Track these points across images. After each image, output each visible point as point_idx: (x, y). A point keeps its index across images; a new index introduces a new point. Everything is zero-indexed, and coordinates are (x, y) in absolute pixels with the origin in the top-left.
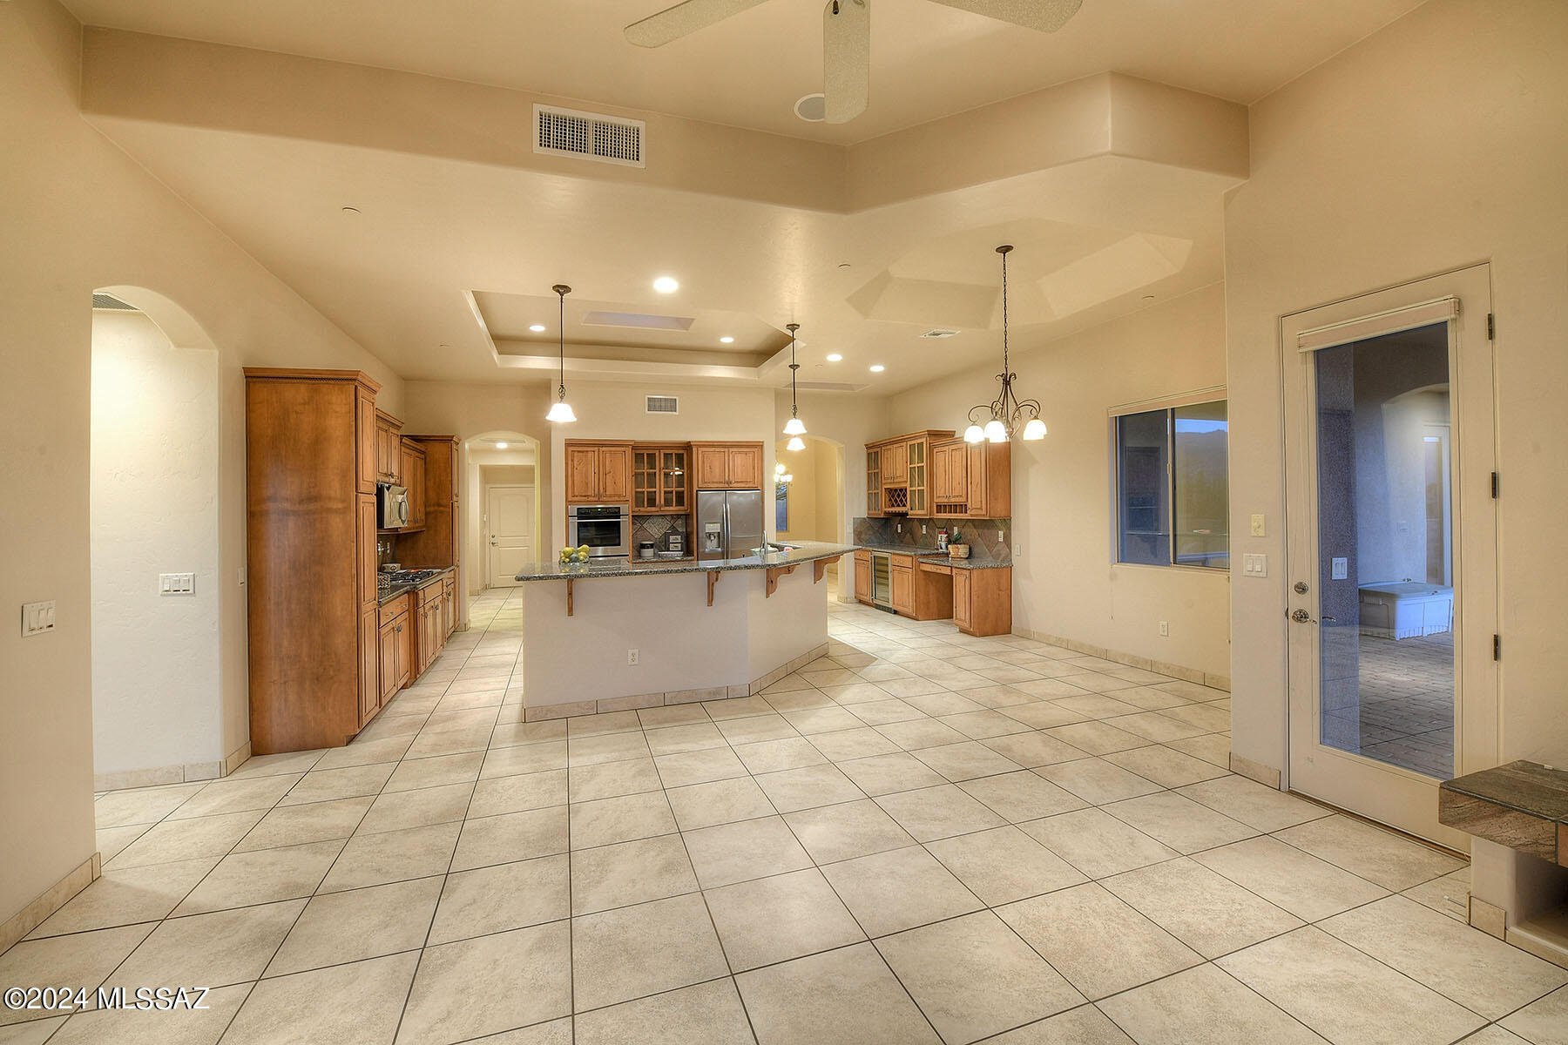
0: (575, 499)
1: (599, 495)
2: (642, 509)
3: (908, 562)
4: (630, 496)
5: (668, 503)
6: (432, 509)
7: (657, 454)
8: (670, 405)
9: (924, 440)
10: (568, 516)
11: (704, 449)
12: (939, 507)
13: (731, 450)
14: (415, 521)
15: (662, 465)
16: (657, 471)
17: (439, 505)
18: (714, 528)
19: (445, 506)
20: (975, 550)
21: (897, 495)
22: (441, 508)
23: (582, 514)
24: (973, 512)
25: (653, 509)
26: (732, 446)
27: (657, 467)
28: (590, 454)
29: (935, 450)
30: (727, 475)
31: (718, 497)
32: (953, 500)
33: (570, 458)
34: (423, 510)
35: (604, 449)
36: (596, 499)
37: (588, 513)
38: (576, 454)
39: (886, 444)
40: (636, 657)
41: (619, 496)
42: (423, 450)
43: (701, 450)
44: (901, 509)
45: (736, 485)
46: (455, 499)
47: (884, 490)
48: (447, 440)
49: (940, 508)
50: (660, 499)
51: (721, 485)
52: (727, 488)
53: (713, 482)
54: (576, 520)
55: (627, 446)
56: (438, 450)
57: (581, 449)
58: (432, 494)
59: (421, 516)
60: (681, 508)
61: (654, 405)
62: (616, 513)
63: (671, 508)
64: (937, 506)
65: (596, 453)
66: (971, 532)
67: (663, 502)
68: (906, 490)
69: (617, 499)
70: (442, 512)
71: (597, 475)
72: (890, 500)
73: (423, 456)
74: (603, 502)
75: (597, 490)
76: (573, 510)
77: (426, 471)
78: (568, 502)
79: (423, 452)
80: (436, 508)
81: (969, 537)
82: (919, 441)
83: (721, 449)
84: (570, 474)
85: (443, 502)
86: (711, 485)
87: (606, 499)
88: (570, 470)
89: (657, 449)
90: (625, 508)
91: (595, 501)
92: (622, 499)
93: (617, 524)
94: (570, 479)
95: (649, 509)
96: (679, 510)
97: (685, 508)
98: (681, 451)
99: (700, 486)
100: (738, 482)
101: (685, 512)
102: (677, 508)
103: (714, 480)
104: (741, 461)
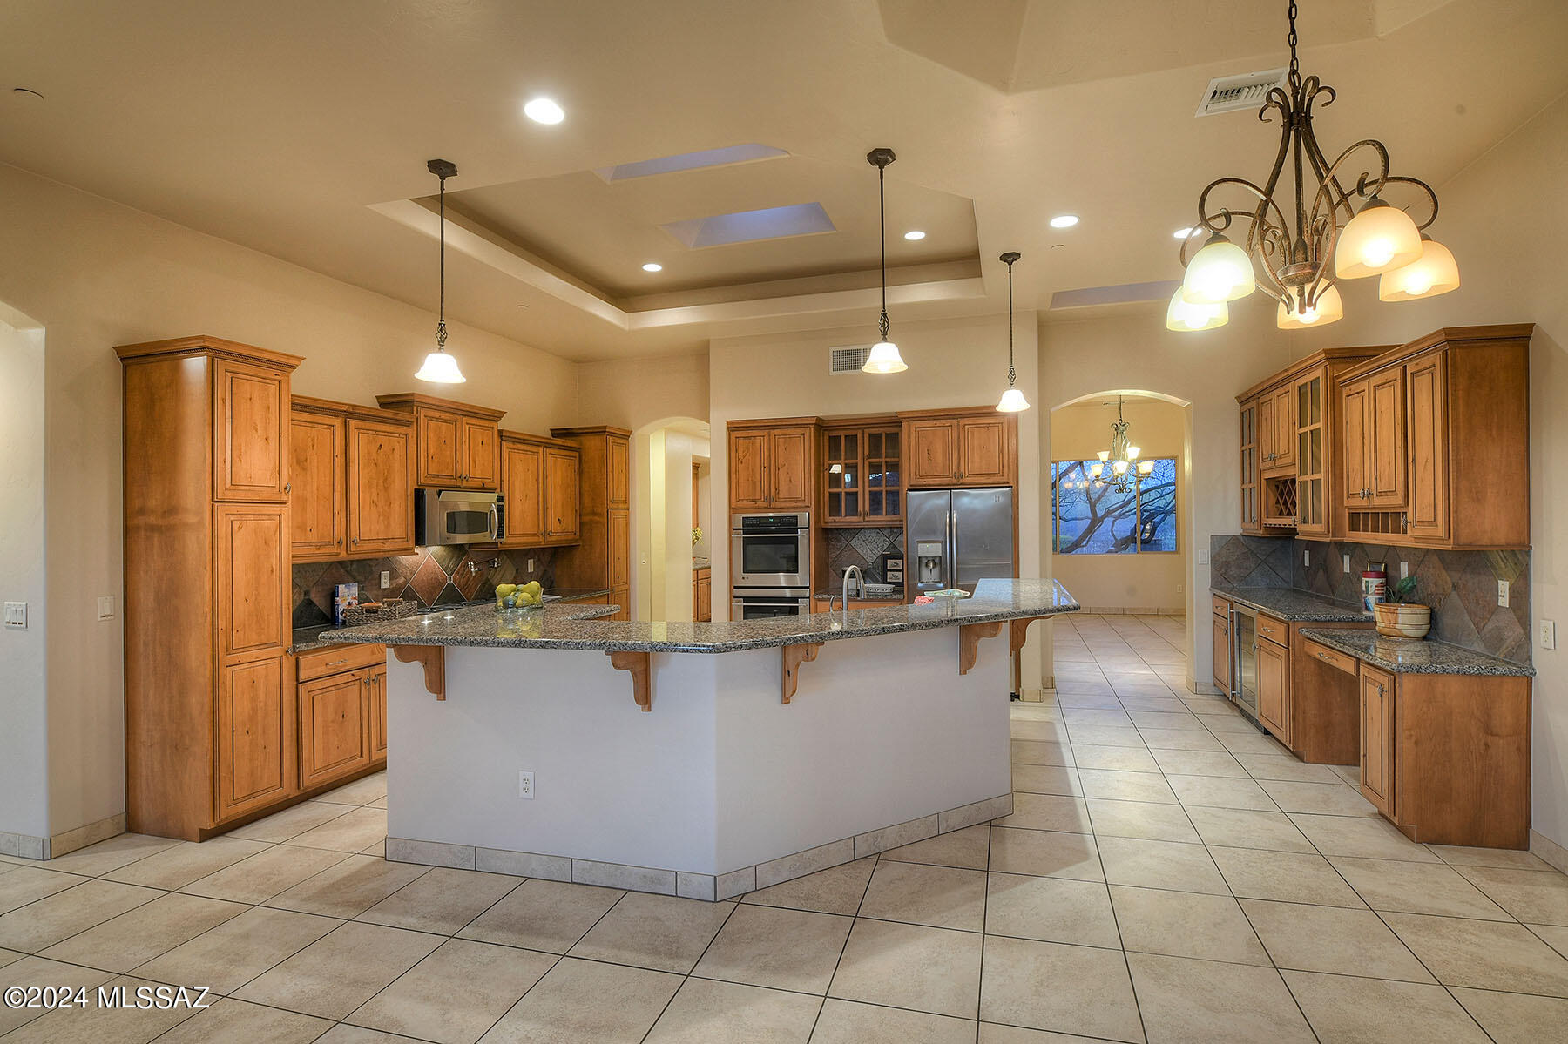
0: (740, 505)
1: (769, 499)
2: (837, 519)
3: (1279, 633)
4: (810, 498)
5: (874, 509)
6: (587, 518)
7: (859, 436)
9: (1319, 373)
10: (732, 529)
11: (919, 424)
12: (1354, 516)
13: (962, 422)
14: (545, 534)
15: (867, 452)
16: (859, 461)
17: (594, 513)
18: (932, 549)
19: (601, 515)
20: (1447, 620)
21: (1283, 490)
22: (597, 518)
23: (750, 526)
24: (1419, 531)
25: (855, 519)
26: (963, 416)
27: (859, 456)
28: (758, 440)
29: (1345, 392)
30: (954, 463)
31: (939, 500)
32: (1377, 502)
33: (733, 448)
34: (571, 520)
35: (777, 432)
36: (767, 504)
37: (756, 524)
38: (741, 441)
39: (1264, 392)
40: (531, 786)
41: (796, 500)
43: (914, 424)
44: (1286, 521)
45: (969, 480)
47: (1263, 482)
48: (603, 432)
49: (1358, 519)
50: (864, 504)
51: (946, 481)
52: (955, 485)
53: (933, 476)
54: (741, 535)
55: (808, 425)
56: (593, 445)
57: (745, 434)
58: (587, 500)
59: (563, 526)
60: (893, 517)
61: (841, 361)
62: (792, 525)
63: (881, 518)
64: (1352, 515)
65: (766, 439)
66: (1439, 579)
67: (867, 508)
68: (1294, 481)
69: (793, 504)
70: (597, 522)
71: (767, 469)
72: (1278, 502)
73: (576, 455)
74: (776, 509)
75: (766, 492)
76: (739, 517)
77: (581, 473)
78: (733, 510)
79: (577, 451)
80: (592, 517)
81: (1432, 589)
82: (1312, 376)
83: (947, 423)
84: (733, 470)
85: (599, 510)
86: (930, 481)
87: (778, 504)
88: (733, 464)
89: (860, 428)
90: (805, 518)
91: (765, 508)
92: (799, 504)
93: (795, 541)
94: (733, 477)
95: (849, 519)
96: (892, 521)
97: (901, 517)
98: (894, 430)
99: (912, 482)
100: (975, 475)
101: (900, 523)
102: (888, 518)
103: (934, 472)
104: (980, 439)
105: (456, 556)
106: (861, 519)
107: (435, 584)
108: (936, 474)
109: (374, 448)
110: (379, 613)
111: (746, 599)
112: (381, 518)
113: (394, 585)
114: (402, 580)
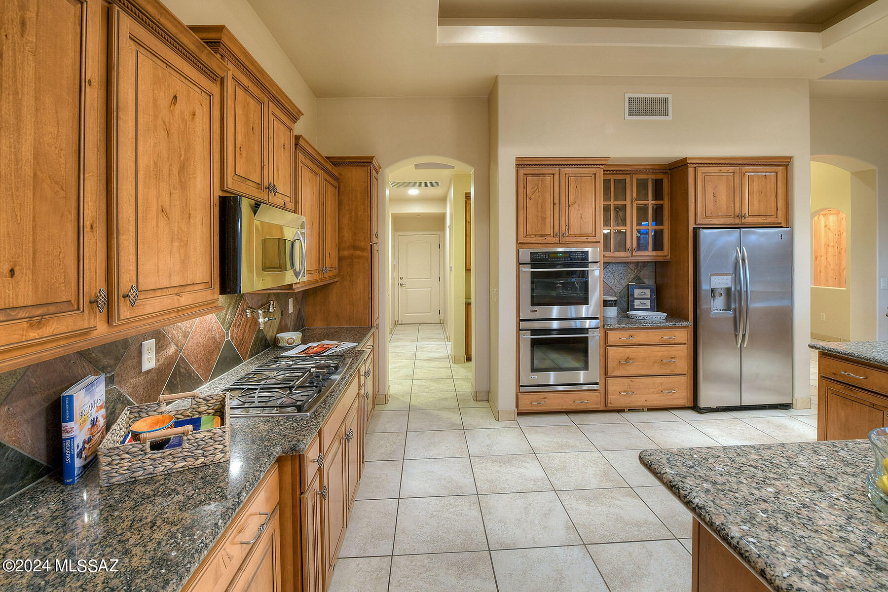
0: (528, 240)
1: (559, 235)
2: (607, 254)
5: (640, 247)
6: (346, 253)
7: (628, 180)
8: (659, 107)
10: (519, 264)
11: (706, 169)
13: (744, 169)
14: (323, 270)
15: (635, 195)
16: (628, 203)
17: (355, 248)
18: (722, 282)
19: (363, 249)
22: (358, 253)
23: (537, 260)
25: (622, 254)
26: (745, 165)
27: (628, 198)
28: (548, 179)
30: (737, 205)
31: (730, 237)
33: (521, 185)
34: (334, 254)
35: (567, 170)
36: (556, 240)
37: (546, 260)
38: (530, 177)
41: (587, 235)
42: (336, 174)
43: (700, 170)
45: (751, 220)
46: (374, 240)
48: (366, 163)
50: (631, 241)
52: (740, 224)
53: (718, 216)
54: (528, 270)
55: (597, 166)
56: (354, 175)
57: (536, 171)
58: (347, 235)
59: (331, 261)
60: (659, 253)
61: (636, 107)
62: (582, 260)
63: (646, 253)
65: (557, 177)
67: (634, 245)
69: (583, 240)
70: (359, 257)
71: (557, 207)
73: (336, 184)
74: (565, 244)
75: (556, 228)
76: (526, 256)
77: (340, 204)
78: (520, 244)
79: (337, 179)
80: (351, 252)
83: (731, 169)
84: (521, 205)
85: (362, 244)
86: (715, 221)
87: (568, 240)
88: (521, 199)
89: (629, 174)
90: (594, 252)
91: (555, 243)
92: (591, 239)
93: (584, 275)
94: (521, 213)
95: (617, 254)
96: (657, 256)
97: (666, 253)
98: (659, 176)
99: (699, 222)
100: (754, 217)
101: (665, 258)
102: (654, 253)
103: (718, 213)
104: (759, 185)
105: (233, 302)
106: (628, 254)
107: (212, 347)
108: (720, 214)
109: (164, 101)
110: (186, 445)
111: (534, 332)
112: (176, 244)
113: (162, 360)
114: (172, 349)
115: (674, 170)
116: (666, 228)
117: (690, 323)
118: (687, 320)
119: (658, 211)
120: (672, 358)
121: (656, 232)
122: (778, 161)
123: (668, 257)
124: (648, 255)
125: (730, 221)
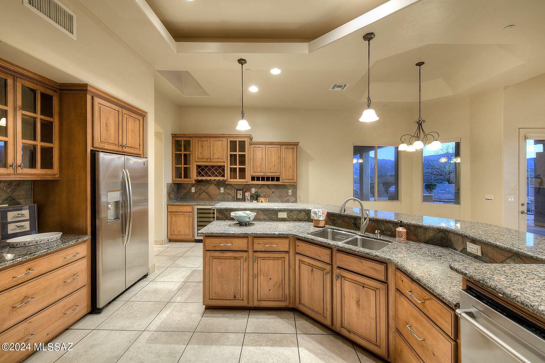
7: (10, 82)
9: (245, 139)
13: (124, 111)
15: (19, 102)
16: (10, 109)
18: (114, 196)
24: (285, 181)
26: (125, 108)
27: (11, 105)
30: (120, 138)
32: (269, 174)
39: (200, 137)
43: (97, 100)
47: (195, 166)
50: (15, 156)
53: (109, 143)
60: (49, 171)
63: (33, 171)
64: (252, 177)
68: (225, 167)
83: (117, 108)
86: (107, 147)
89: (12, 75)
96: (47, 175)
97: (54, 172)
98: (49, 92)
99: (96, 145)
100: (129, 148)
101: (54, 176)
102: (44, 171)
103: (109, 140)
104: (132, 126)
106: (10, 171)
115: (65, 92)
116: (55, 145)
117: (88, 237)
118: (86, 234)
119: (47, 128)
120: (74, 275)
121: (43, 149)
122: (140, 112)
123: (57, 176)
124: (38, 173)
125: (116, 148)
